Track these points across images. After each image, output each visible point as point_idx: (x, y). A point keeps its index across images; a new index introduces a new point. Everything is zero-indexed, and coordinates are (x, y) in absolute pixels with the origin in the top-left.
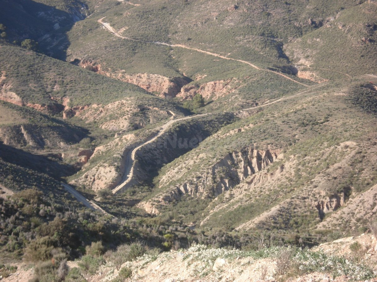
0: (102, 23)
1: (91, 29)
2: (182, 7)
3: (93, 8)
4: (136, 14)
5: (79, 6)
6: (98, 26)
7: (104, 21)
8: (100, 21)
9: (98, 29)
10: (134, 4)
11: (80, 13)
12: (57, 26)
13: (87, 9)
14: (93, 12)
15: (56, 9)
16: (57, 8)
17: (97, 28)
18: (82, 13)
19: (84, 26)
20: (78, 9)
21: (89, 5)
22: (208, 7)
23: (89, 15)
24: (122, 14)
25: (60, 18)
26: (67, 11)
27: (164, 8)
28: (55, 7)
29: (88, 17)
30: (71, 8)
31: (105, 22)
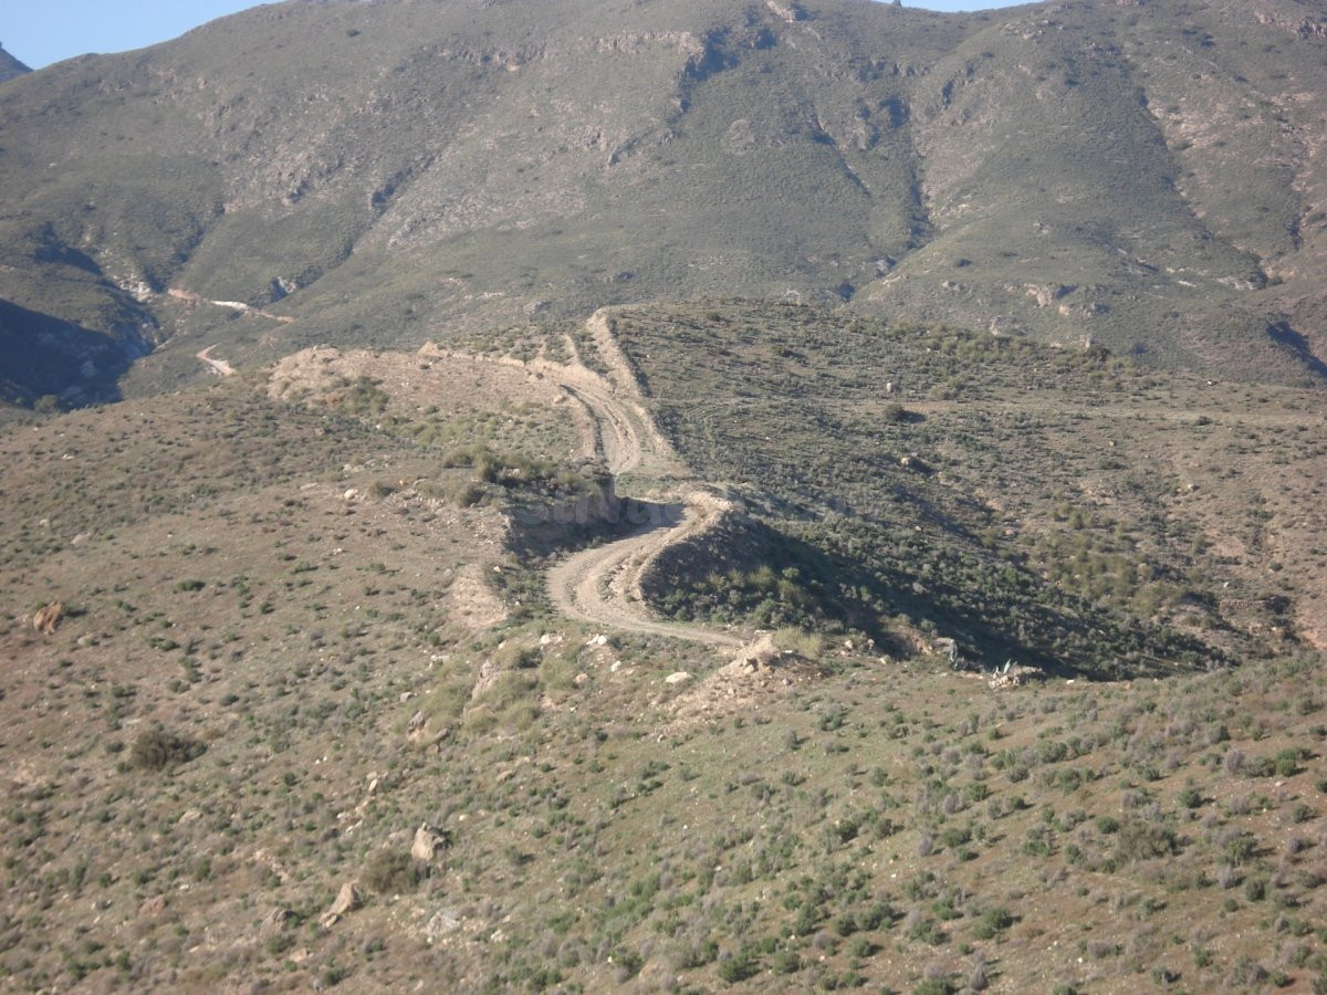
0: (208, 360)
1: (183, 375)
2: (400, 326)
3: (172, 324)
4: (290, 340)
5: (137, 318)
6: (200, 366)
7: (212, 355)
8: (202, 355)
9: (200, 374)
10: (277, 315)
11: (140, 337)
12: (89, 368)
13: (157, 326)
14: (171, 334)
15: (81, 328)
16: (85, 325)
17: (197, 371)
18: (144, 337)
19: (166, 367)
20: (134, 326)
21: (161, 318)
22: (462, 328)
23: (164, 341)
24: (255, 341)
25: (93, 348)
26: (109, 332)
27: (356, 327)
28: (78, 321)
29: (163, 346)
30: (118, 325)
31: (216, 358)
